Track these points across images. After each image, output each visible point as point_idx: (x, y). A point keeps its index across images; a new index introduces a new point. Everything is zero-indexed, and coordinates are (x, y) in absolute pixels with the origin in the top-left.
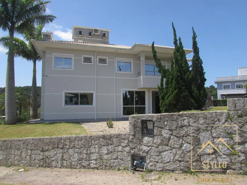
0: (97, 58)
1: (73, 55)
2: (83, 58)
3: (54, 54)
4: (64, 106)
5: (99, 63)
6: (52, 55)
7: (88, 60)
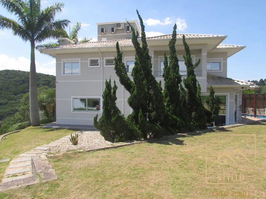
0: (103, 59)
1: (80, 59)
2: (89, 61)
3: (62, 60)
4: (73, 111)
5: (105, 65)
6: (61, 61)
7: (94, 63)
